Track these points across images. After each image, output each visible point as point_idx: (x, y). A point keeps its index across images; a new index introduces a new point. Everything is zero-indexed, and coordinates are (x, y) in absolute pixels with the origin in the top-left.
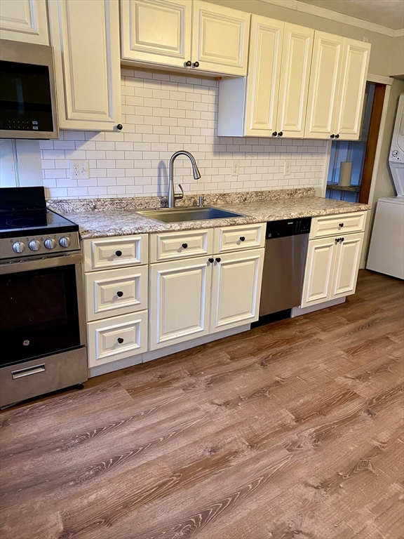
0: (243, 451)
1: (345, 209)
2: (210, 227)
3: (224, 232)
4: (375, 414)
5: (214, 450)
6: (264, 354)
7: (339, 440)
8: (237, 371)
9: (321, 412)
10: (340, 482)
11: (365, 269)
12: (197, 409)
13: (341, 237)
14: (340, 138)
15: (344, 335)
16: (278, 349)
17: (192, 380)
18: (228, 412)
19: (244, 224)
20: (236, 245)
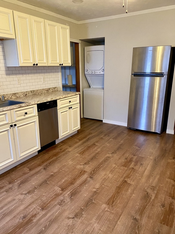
0: (39, 213)
1: (70, 95)
2: (8, 110)
3: (16, 111)
4: (93, 178)
5: (24, 217)
6: (45, 164)
7: (80, 194)
8: (33, 175)
9: (72, 183)
10: (83, 212)
11: (84, 118)
12: (14, 200)
13: (71, 106)
14: (63, 65)
15: (78, 147)
16: (51, 160)
17: (11, 186)
18: (30, 196)
19: (26, 106)
20: (23, 116)
